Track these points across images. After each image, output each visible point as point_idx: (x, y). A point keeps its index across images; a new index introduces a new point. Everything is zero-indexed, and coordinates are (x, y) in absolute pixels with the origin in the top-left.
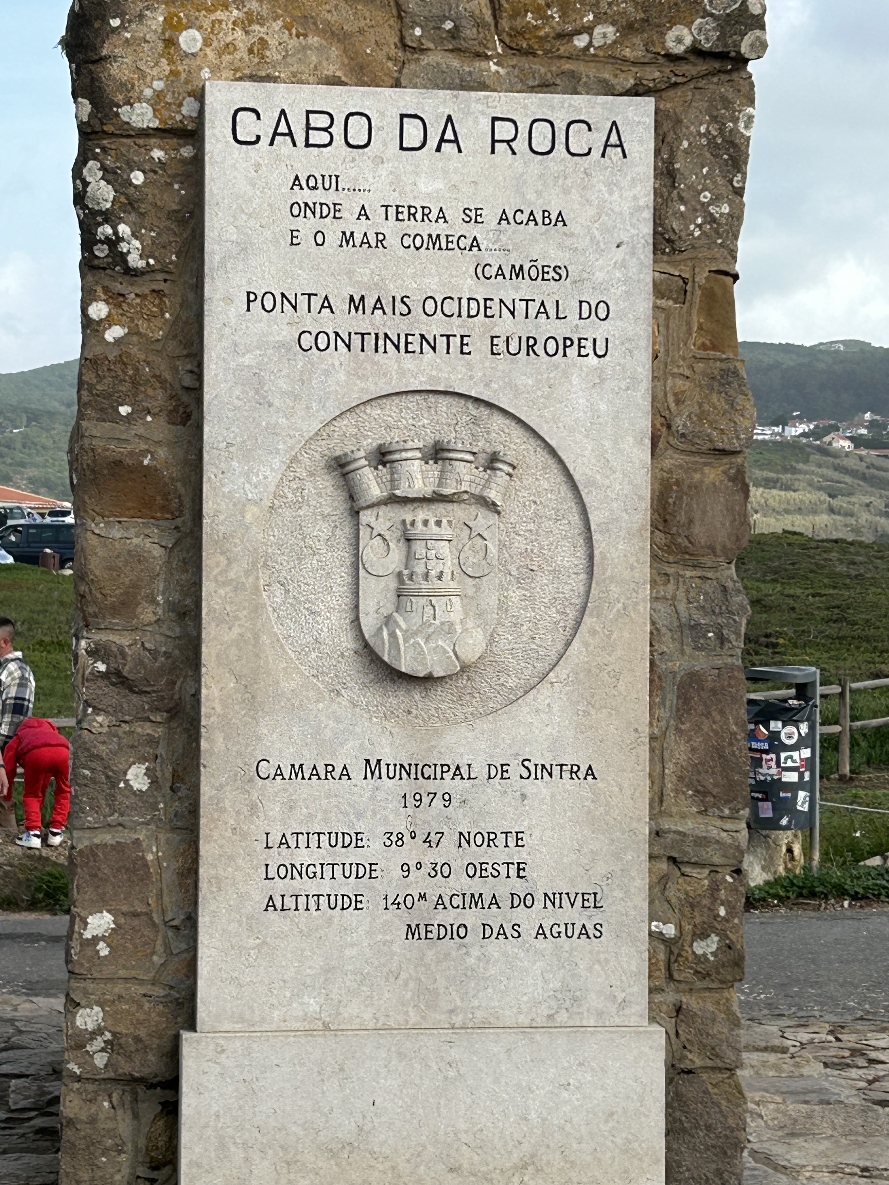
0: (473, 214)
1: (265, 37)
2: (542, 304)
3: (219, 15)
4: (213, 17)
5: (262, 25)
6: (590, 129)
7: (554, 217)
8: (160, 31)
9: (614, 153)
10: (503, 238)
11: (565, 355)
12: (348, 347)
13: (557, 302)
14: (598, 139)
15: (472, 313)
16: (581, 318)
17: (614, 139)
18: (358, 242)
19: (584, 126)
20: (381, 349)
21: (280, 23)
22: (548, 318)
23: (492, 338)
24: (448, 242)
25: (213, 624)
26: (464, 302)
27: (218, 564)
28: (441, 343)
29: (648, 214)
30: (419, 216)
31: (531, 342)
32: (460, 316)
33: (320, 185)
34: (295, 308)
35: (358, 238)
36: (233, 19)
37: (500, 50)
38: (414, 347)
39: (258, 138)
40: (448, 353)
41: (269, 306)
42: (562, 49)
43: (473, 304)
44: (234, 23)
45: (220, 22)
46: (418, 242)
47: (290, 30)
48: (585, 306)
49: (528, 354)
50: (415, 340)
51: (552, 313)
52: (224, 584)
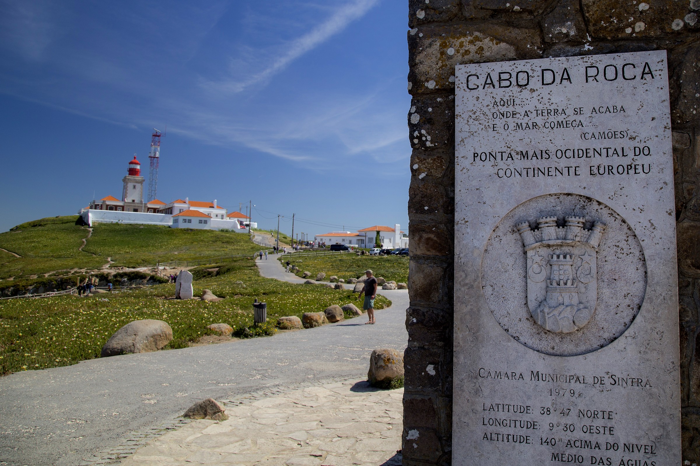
0: (578, 111)
1: (482, 46)
2: (615, 150)
3: (462, 39)
4: (460, 41)
5: (481, 41)
6: (634, 67)
7: (619, 108)
8: (438, 49)
9: (648, 77)
10: (594, 120)
11: (628, 173)
12: (520, 175)
13: (623, 148)
14: (638, 71)
15: (580, 156)
16: (635, 155)
17: (647, 70)
18: (524, 127)
19: (632, 66)
20: (536, 175)
21: (488, 39)
22: (618, 156)
23: (591, 167)
24: (567, 124)
25: (459, 304)
26: (576, 151)
27: (461, 276)
28: (565, 171)
29: (667, 104)
30: (552, 113)
31: (610, 168)
32: (574, 157)
33: (506, 104)
34: (495, 159)
35: (524, 126)
36: (468, 40)
37: (590, 39)
38: (553, 173)
39: (478, 86)
40: (569, 175)
41: (483, 158)
42: (620, 36)
43: (580, 152)
44: (469, 42)
45: (463, 42)
46: (552, 126)
47: (492, 41)
48: (637, 149)
49: (609, 174)
50: (552, 170)
51: (620, 153)
52: (464, 286)
